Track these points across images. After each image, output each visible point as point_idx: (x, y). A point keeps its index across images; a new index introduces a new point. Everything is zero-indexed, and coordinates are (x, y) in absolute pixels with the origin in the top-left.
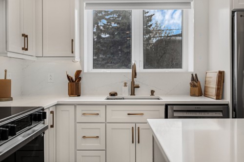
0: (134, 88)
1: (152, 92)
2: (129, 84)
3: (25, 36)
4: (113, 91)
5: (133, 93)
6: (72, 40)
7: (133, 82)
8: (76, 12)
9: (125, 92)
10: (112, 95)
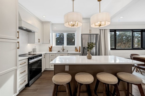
0: (63, 50)
1: (67, 51)
2: (62, 49)
3: (39, 39)
4: (59, 50)
5: (63, 51)
6: (50, 40)
7: (63, 49)
8: (51, 34)
9: (61, 51)
10: (59, 51)
